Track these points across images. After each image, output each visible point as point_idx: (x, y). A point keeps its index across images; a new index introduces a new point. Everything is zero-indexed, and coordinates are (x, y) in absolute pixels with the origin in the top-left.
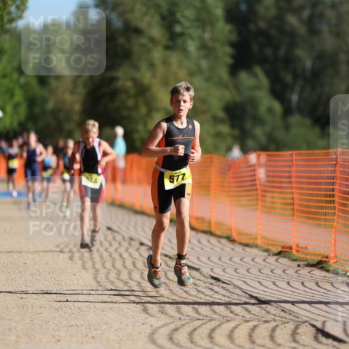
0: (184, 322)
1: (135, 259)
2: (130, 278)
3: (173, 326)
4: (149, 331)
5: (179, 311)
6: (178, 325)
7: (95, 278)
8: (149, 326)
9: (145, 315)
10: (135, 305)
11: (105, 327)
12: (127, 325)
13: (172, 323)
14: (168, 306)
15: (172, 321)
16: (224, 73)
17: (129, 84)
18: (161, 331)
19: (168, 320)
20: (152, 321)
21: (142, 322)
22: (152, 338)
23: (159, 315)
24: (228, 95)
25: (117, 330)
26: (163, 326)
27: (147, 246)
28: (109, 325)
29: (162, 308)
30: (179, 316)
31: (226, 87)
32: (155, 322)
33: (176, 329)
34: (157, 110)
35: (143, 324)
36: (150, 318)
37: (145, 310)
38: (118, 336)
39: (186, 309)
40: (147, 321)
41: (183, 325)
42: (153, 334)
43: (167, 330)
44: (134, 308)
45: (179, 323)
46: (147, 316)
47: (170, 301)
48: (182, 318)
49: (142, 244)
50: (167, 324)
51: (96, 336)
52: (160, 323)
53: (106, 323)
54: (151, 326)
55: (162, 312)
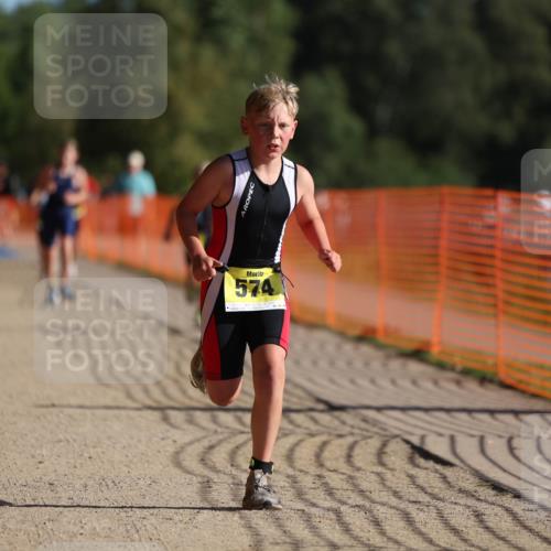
0: (221, 437)
3: (206, 443)
4: (171, 449)
5: (215, 420)
6: (214, 442)
8: (170, 442)
9: (164, 427)
10: (150, 412)
11: (109, 443)
12: (140, 441)
13: (204, 437)
14: (198, 413)
15: (204, 435)
18: (190, 449)
19: (199, 434)
20: (175, 434)
21: (161, 436)
22: (177, 461)
23: (186, 426)
25: (124, 447)
26: (191, 443)
28: (114, 441)
29: (191, 416)
30: (212, 426)
32: (182, 437)
33: (211, 447)
35: (163, 439)
36: (173, 431)
37: (166, 419)
38: (127, 456)
40: (169, 434)
41: (221, 441)
42: (177, 453)
43: (198, 448)
44: (150, 417)
45: (214, 439)
46: (168, 427)
48: (219, 430)
50: (198, 440)
51: (94, 456)
52: (187, 439)
53: (109, 438)
54: (175, 441)
55: (191, 421)
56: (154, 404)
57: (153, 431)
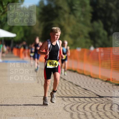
0: (75, 103)
3: (71, 105)
4: (64, 106)
8: (63, 104)
9: (62, 101)
10: (59, 98)
15: (71, 103)
18: (68, 106)
22: (64, 109)
23: (67, 101)
30: (74, 101)
32: (66, 103)
33: (73, 106)
36: (64, 102)
37: (63, 99)
38: (54, 108)
40: (63, 103)
41: (75, 104)
42: (65, 107)
43: (70, 106)
45: (73, 104)
50: (69, 104)
56: (60, 96)
57: (60, 102)
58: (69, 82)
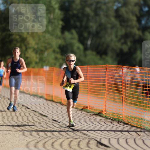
0: (41, 139)
1: (20, 112)
2: (18, 120)
3: (36, 141)
4: (26, 143)
5: (38, 134)
6: (38, 141)
7: (3, 120)
8: (25, 141)
9: (24, 136)
10: (20, 132)
11: (7, 141)
12: (16, 141)
13: (36, 139)
14: (34, 132)
16: (58, 32)
17: (18, 37)
18: (31, 143)
19: (34, 138)
20: (27, 139)
21: (23, 139)
23: (30, 136)
24: (60, 42)
25: (12, 143)
26: (32, 141)
27: (25, 106)
28: (8, 141)
29: (31, 133)
30: (39, 136)
31: (59, 38)
33: (38, 142)
34: (30, 48)
35: (23, 140)
37: (24, 134)
38: (12, 145)
39: (42, 134)
40: (25, 139)
41: (41, 140)
42: (27, 144)
43: (34, 142)
44: (19, 133)
45: (38, 140)
46: (25, 137)
47: (35, 130)
48: (40, 137)
49: (23, 106)
50: (34, 140)
51: (2, 145)
52: (30, 140)
53: (7, 140)
54: (27, 141)
55: (31, 135)
56: (21, 130)
57: (21, 138)
58: (33, 111)
